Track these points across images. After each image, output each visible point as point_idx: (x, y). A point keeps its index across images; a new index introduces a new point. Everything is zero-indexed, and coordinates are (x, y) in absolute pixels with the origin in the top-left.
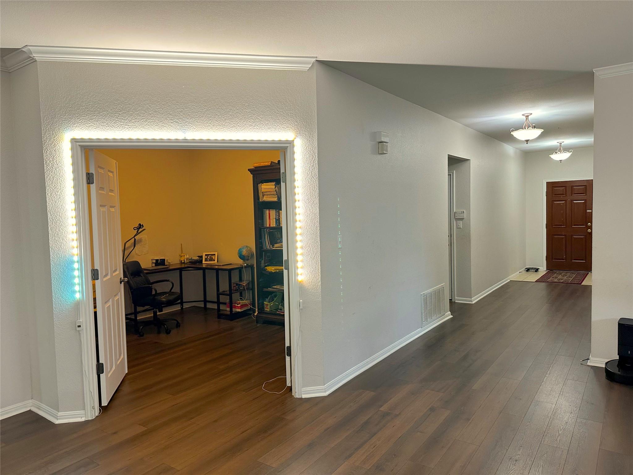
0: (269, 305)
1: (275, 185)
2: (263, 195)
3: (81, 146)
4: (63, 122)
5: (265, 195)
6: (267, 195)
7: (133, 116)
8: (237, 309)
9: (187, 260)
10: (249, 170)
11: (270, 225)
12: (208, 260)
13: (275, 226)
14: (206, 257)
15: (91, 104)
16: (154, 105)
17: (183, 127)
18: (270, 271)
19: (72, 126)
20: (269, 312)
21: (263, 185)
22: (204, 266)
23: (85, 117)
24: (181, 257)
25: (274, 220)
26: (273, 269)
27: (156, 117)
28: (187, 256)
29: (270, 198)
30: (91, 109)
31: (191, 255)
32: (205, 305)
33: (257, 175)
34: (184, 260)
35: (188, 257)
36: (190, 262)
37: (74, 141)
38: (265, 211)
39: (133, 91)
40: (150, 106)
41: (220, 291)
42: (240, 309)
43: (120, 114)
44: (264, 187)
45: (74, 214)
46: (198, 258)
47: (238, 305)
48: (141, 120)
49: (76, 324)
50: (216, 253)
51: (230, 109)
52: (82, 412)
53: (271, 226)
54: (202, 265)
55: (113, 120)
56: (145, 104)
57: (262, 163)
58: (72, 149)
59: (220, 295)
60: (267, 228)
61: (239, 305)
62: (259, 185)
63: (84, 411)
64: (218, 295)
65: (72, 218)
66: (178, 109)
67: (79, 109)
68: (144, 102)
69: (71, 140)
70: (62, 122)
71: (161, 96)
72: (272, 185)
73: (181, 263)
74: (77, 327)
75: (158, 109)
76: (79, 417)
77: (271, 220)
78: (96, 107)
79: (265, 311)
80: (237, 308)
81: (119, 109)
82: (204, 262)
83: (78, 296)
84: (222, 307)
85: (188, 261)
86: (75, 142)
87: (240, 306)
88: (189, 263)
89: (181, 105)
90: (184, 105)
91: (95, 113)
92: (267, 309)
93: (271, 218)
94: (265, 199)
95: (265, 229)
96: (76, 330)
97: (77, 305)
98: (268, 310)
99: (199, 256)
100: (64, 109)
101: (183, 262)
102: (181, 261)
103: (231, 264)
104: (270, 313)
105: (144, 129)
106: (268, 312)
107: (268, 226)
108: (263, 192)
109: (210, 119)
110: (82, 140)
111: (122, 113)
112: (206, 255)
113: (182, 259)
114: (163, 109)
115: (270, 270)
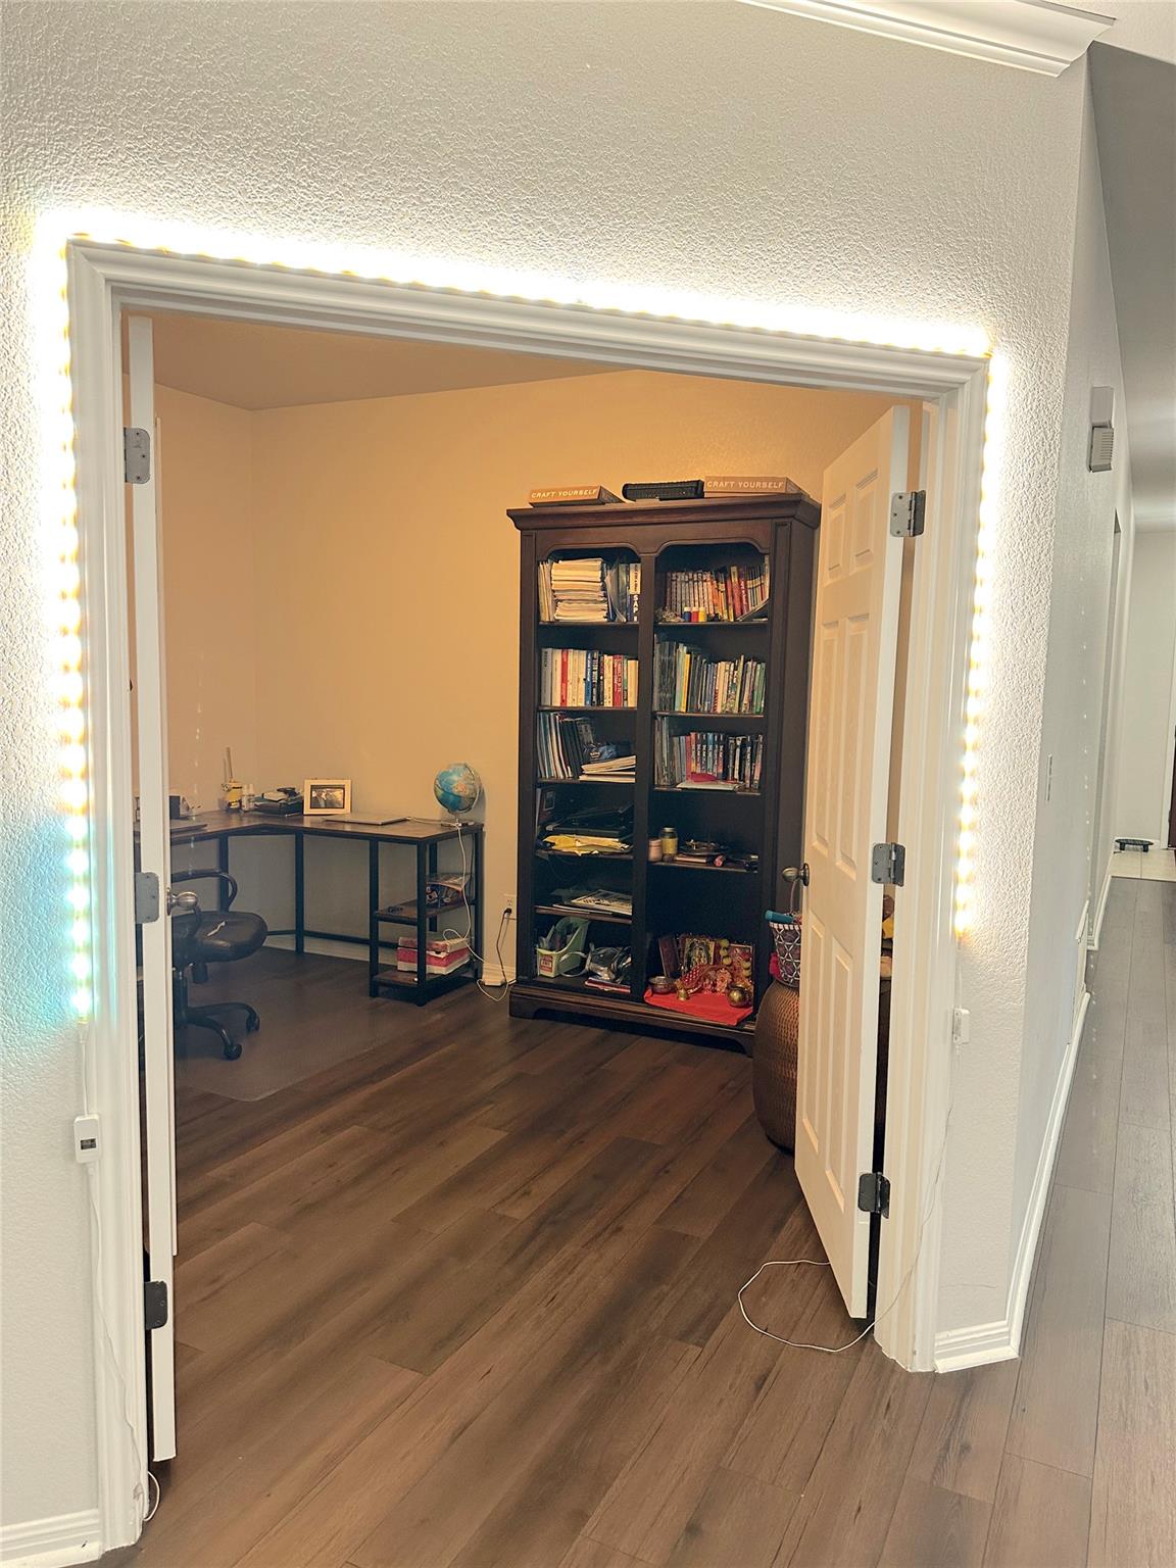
0: (555, 958)
1: (602, 569)
2: (556, 602)
3: (118, 289)
4: (30, 149)
5: (561, 601)
6: (570, 601)
7: (365, 171)
8: (436, 967)
9: (249, 800)
10: (510, 513)
11: (563, 701)
12: (322, 804)
13: (582, 704)
14: (314, 795)
15: (170, 78)
16: (460, 130)
17: (575, 250)
18: (564, 850)
19: (72, 178)
20: (552, 981)
21: (557, 569)
22: (307, 824)
23: (138, 144)
24: (229, 791)
25: (582, 685)
26: (578, 844)
27: (462, 189)
28: (248, 788)
29: (580, 613)
30: (168, 104)
31: (259, 785)
32: (300, 945)
33: (539, 531)
34: (240, 802)
35: (252, 792)
36: (258, 809)
37: (82, 253)
38: (549, 654)
39: (367, 48)
40: (440, 134)
41: (380, 908)
42: (445, 966)
43: (304, 153)
44: (559, 572)
45: (71, 614)
46: (281, 795)
47: (438, 953)
48: (400, 193)
49: (72, 1137)
50: (347, 784)
51: (762, 198)
52: (85, 1517)
53: (570, 704)
54: (302, 821)
55: (271, 177)
56: (420, 123)
57: (563, 490)
58: (73, 294)
59: (380, 922)
60: (554, 710)
61: (442, 955)
62: (544, 568)
63: (95, 1511)
64: (375, 920)
65: (65, 633)
66: (559, 164)
67: (110, 97)
68: (414, 110)
69: (68, 249)
70: (24, 151)
71: (490, 92)
72: (593, 569)
73: (228, 810)
74: (78, 1145)
75: (477, 156)
76: (73, 1542)
77: (570, 687)
78: (195, 97)
79: (538, 979)
80: (435, 965)
81: (302, 129)
82: (307, 810)
83: (81, 1003)
84: (385, 957)
85: (252, 806)
86: (91, 259)
87: (447, 957)
88: (256, 810)
89: (573, 149)
90: (583, 152)
91: (185, 129)
92: (548, 972)
93: (569, 677)
94: (561, 613)
95: (552, 714)
96: (73, 1155)
97: (78, 1043)
98: (552, 975)
99: (285, 791)
100: (33, 82)
101: (234, 806)
102: (230, 804)
103: (405, 820)
104: (557, 985)
105: (407, 241)
106: (547, 980)
107: (557, 703)
108: (554, 591)
109: (685, 233)
110: (120, 255)
111: (313, 149)
112: (313, 788)
113: (232, 798)
114: (494, 154)
115: (567, 848)
